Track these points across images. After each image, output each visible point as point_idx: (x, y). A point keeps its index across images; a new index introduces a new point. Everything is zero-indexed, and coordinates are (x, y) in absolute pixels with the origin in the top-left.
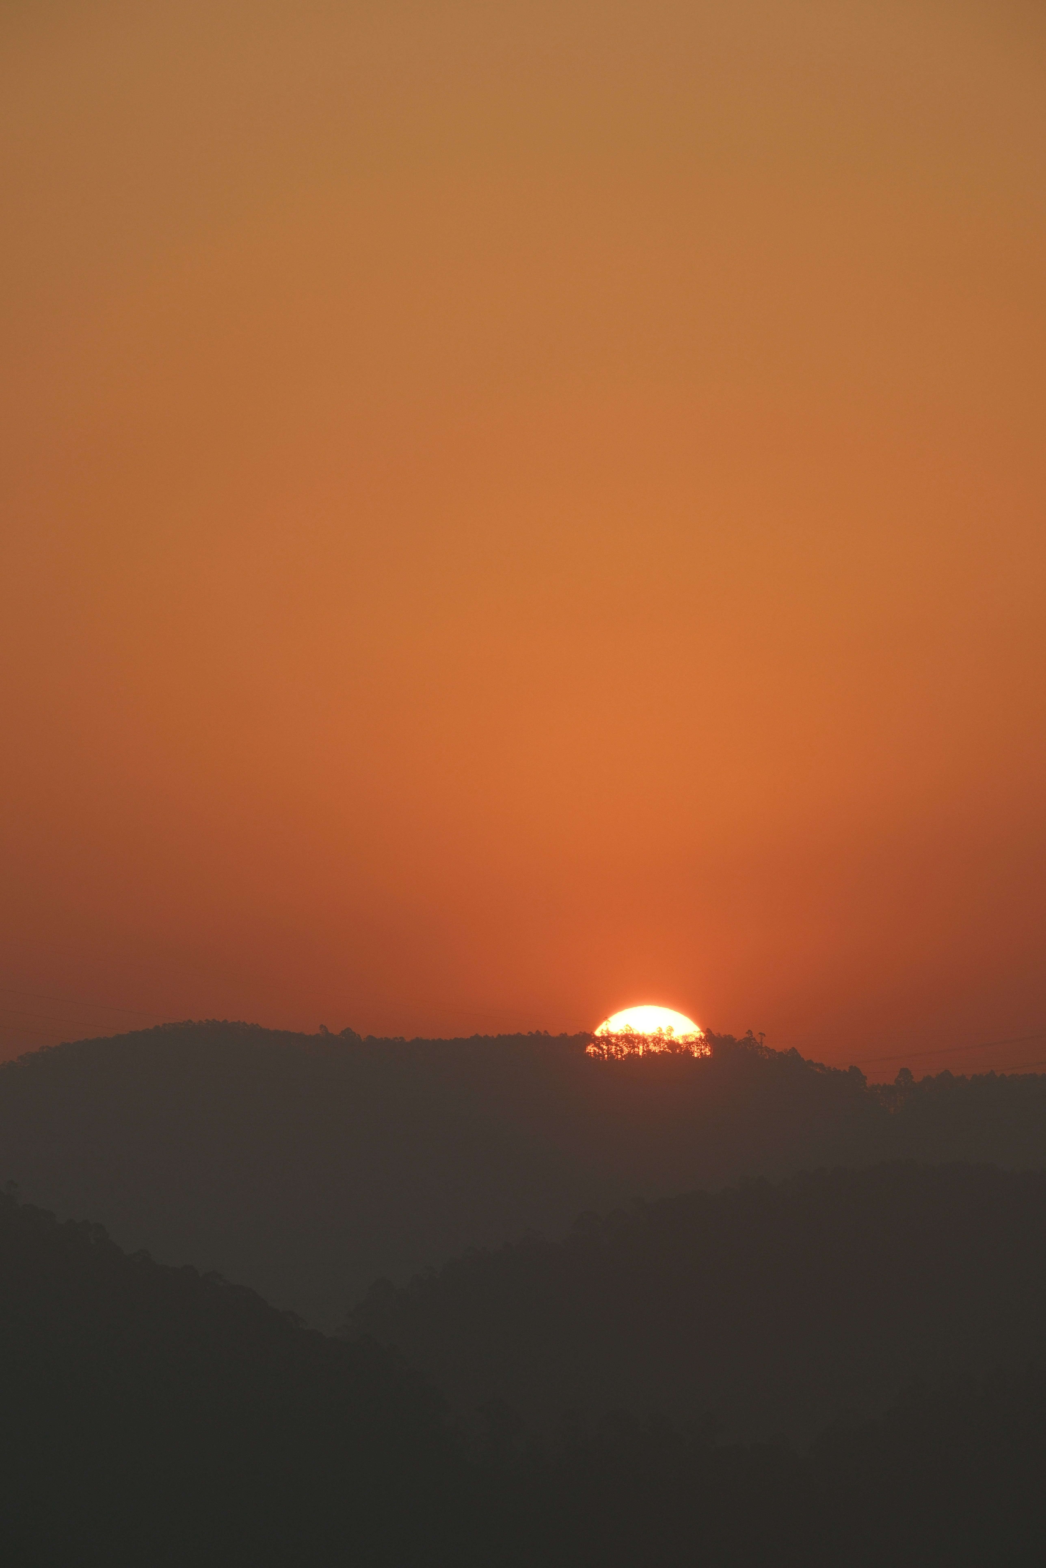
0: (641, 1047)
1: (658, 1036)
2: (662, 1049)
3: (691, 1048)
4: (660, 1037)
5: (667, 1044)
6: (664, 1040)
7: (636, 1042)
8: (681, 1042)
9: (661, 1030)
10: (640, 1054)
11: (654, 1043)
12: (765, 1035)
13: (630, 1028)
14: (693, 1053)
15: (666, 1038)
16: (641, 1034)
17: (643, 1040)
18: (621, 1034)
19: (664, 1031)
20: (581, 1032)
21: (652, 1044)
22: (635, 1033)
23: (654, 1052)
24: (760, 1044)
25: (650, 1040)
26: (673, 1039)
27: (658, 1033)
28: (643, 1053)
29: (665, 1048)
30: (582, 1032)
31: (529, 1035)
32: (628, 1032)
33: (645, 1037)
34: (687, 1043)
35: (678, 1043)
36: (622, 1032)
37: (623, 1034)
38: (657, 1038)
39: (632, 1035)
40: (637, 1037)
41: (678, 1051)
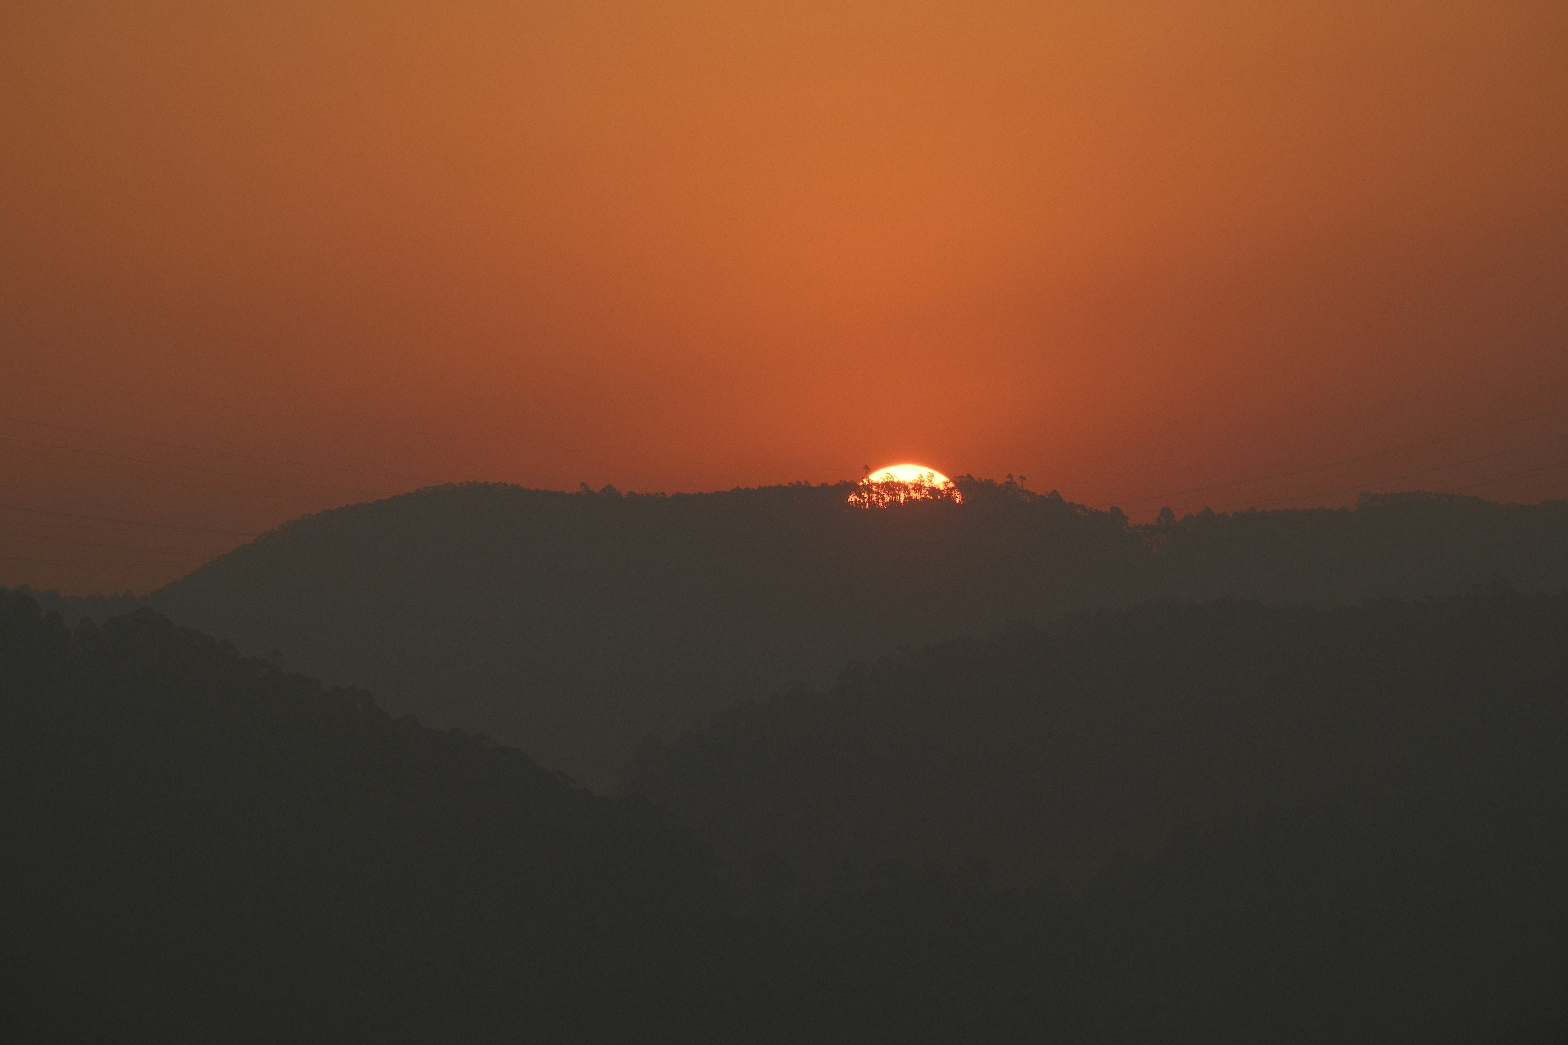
0: (902, 495)
1: (919, 483)
2: (923, 496)
3: (952, 494)
4: (921, 483)
5: (927, 490)
6: (925, 487)
7: (897, 490)
8: (942, 488)
9: (921, 476)
10: (902, 501)
11: (915, 490)
12: (1025, 479)
13: (891, 475)
14: (954, 499)
15: (927, 485)
16: (902, 481)
17: (904, 487)
18: (882, 482)
19: (925, 478)
20: (841, 481)
21: (913, 491)
22: (896, 480)
23: (916, 499)
24: (1021, 488)
25: (911, 487)
26: (933, 485)
27: (918, 480)
28: (904, 500)
29: (926, 495)
30: (843, 480)
31: (790, 486)
32: (889, 480)
33: (906, 484)
34: (949, 488)
35: (939, 489)
36: (882, 480)
37: (884, 482)
38: (918, 484)
39: (893, 482)
40: (899, 484)
41: (939, 497)
